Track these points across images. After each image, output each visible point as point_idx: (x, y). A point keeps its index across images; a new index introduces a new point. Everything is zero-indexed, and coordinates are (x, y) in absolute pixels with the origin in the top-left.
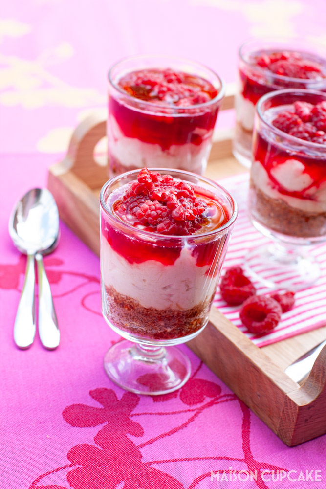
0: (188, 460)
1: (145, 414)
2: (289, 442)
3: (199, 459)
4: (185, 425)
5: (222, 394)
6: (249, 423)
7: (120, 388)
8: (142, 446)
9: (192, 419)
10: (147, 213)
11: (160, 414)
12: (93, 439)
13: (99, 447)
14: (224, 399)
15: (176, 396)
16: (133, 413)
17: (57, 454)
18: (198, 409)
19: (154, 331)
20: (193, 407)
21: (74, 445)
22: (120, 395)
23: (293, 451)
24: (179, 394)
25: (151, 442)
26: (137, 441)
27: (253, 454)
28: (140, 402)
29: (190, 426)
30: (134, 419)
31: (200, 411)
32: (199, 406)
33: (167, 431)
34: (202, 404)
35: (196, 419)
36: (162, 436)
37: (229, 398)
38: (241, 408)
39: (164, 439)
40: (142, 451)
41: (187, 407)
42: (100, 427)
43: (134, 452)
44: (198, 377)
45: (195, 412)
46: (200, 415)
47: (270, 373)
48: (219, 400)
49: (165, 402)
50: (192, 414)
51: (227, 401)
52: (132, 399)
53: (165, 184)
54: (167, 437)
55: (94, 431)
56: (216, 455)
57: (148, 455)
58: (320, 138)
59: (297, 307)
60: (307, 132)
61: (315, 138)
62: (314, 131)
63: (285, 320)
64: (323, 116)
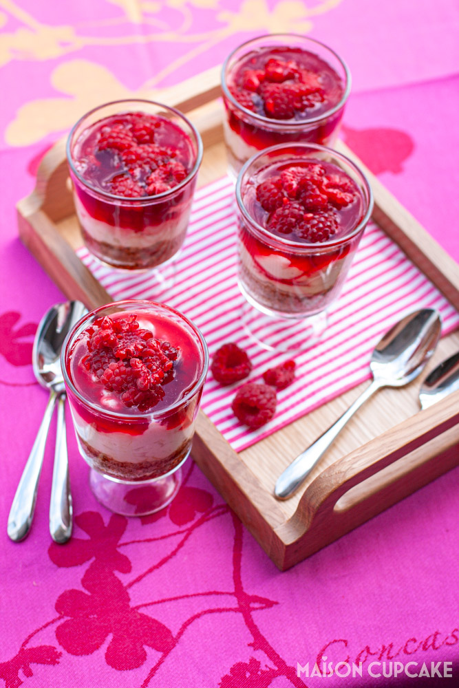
0: (176, 599)
1: (133, 542)
2: (281, 564)
3: (187, 596)
4: (174, 553)
5: (214, 505)
6: (241, 543)
7: (108, 510)
8: (130, 585)
9: (181, 545)
10: (111, 379)
11: (149, 540)
12: (79, 581)
13: (87, 592)
14: (215, 513)
15: (165, 515)
16: (121, 542)
17: (45, 604)
18: (188, 529)
19: (133, 477)
20: (184, 527)
21: (61, 592)
22: (106, 520)
23: (284, 576)
24: (168, 510)
25: (139, 579)
26: (125, 579)
27: (244, 585)
28: (129, 527)
29: (179, 555)
30: (122, 551)
31: (190, 531)
32: (189, 525)
33: (156, 563)
34: (193, 523)
35: (186, 543)
36: (150, 571)
37: (221, 510)
38: (232, 524)
39: (153, 574)
40: (130, 591)
41: (176, 528)
42: (86, 566)
43: (122, 593)
44: (188, 485)
45: (185, 534)
46: (191, 537)
47: (258, 502)
48: (211, 515)
49: (154, 524)
50: (181, 537)
51: (218, 515)
52: (119, 522)
53: (130, 333)
54: (156, 571)
55: (80, 571)
56: (205, 590)
57: (136, 597)
58: (308, 223)
59: (298, 379)
60: (293, 215)
61: (303, 223)
62: (302, 213)
63: (284, 400)
64: (313, 190)
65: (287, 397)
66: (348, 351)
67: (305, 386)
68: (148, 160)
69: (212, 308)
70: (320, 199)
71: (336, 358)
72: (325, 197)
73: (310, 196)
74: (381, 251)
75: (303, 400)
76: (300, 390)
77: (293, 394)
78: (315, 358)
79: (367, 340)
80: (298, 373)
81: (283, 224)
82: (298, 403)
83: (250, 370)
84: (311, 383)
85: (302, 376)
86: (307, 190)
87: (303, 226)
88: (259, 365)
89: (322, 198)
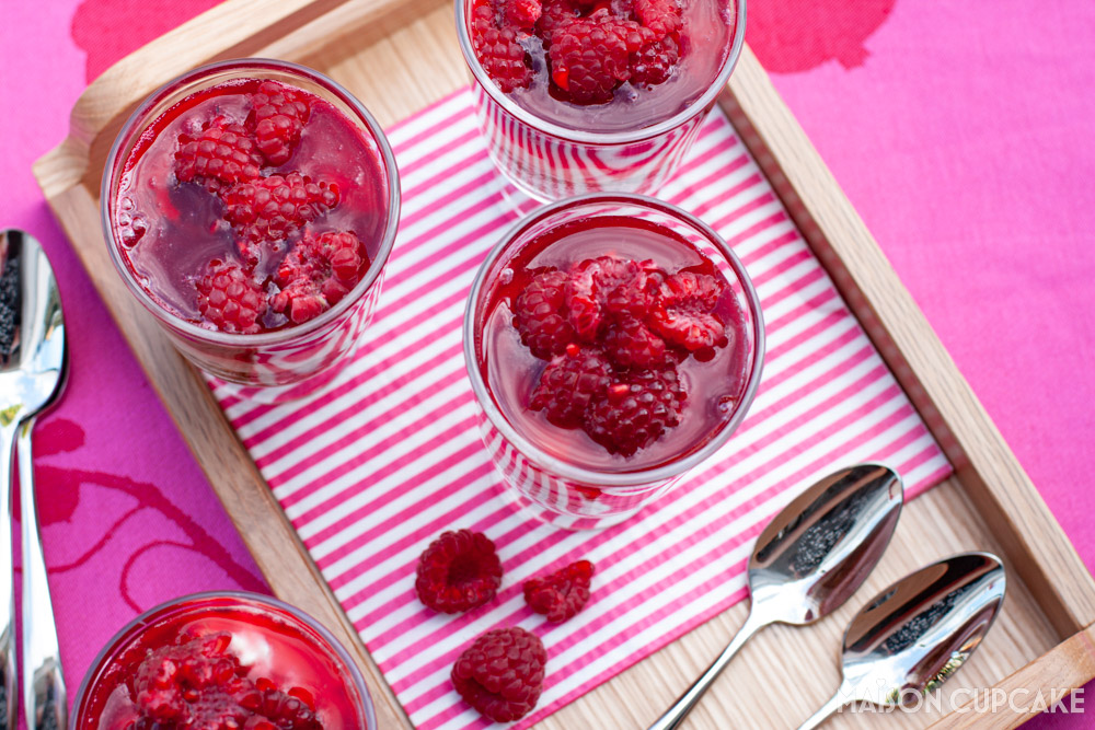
58: (617, 406)
59: (595, 599)
60: (585, 386)
61: (606, 404)
62: (605, 381)
63: (561, 647)
64: (634, 331)
65: (570, 642)
66: (704, 533)
67: (609, 617)
68: (281, 218)
69: (432, 417)
70: (646, 351)
71: (678, 549)
72: (657, 343)
73: (626, 343)
74: (796, 287)
75: (601, 651)
76: (596, 625)
77: (583, 634)
78: (634, 547)
79: (746, 508)
80: (596, 584)
81: (562, 404)
82: (590, 657)
83: (500, 574)
84: (621, 610)
85: (605, 592)
86: (619, 329)
87: (606, 410)
88: (519, 560)
89: (652, 349)
